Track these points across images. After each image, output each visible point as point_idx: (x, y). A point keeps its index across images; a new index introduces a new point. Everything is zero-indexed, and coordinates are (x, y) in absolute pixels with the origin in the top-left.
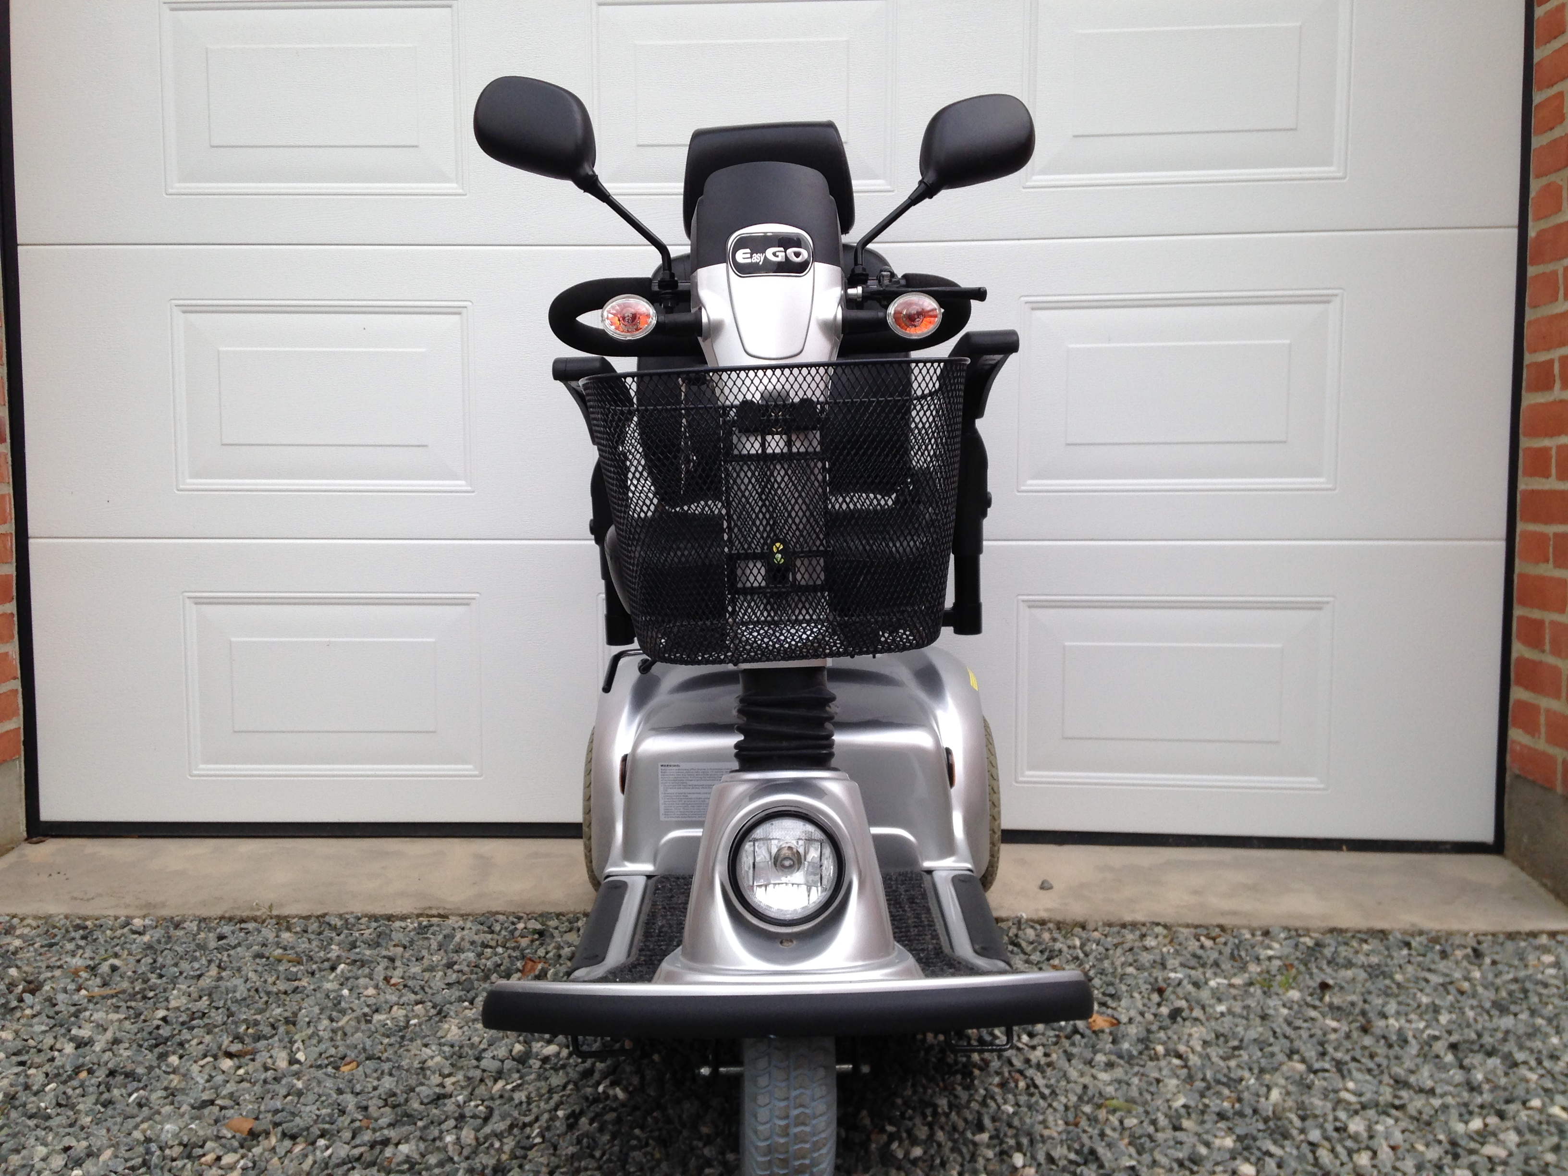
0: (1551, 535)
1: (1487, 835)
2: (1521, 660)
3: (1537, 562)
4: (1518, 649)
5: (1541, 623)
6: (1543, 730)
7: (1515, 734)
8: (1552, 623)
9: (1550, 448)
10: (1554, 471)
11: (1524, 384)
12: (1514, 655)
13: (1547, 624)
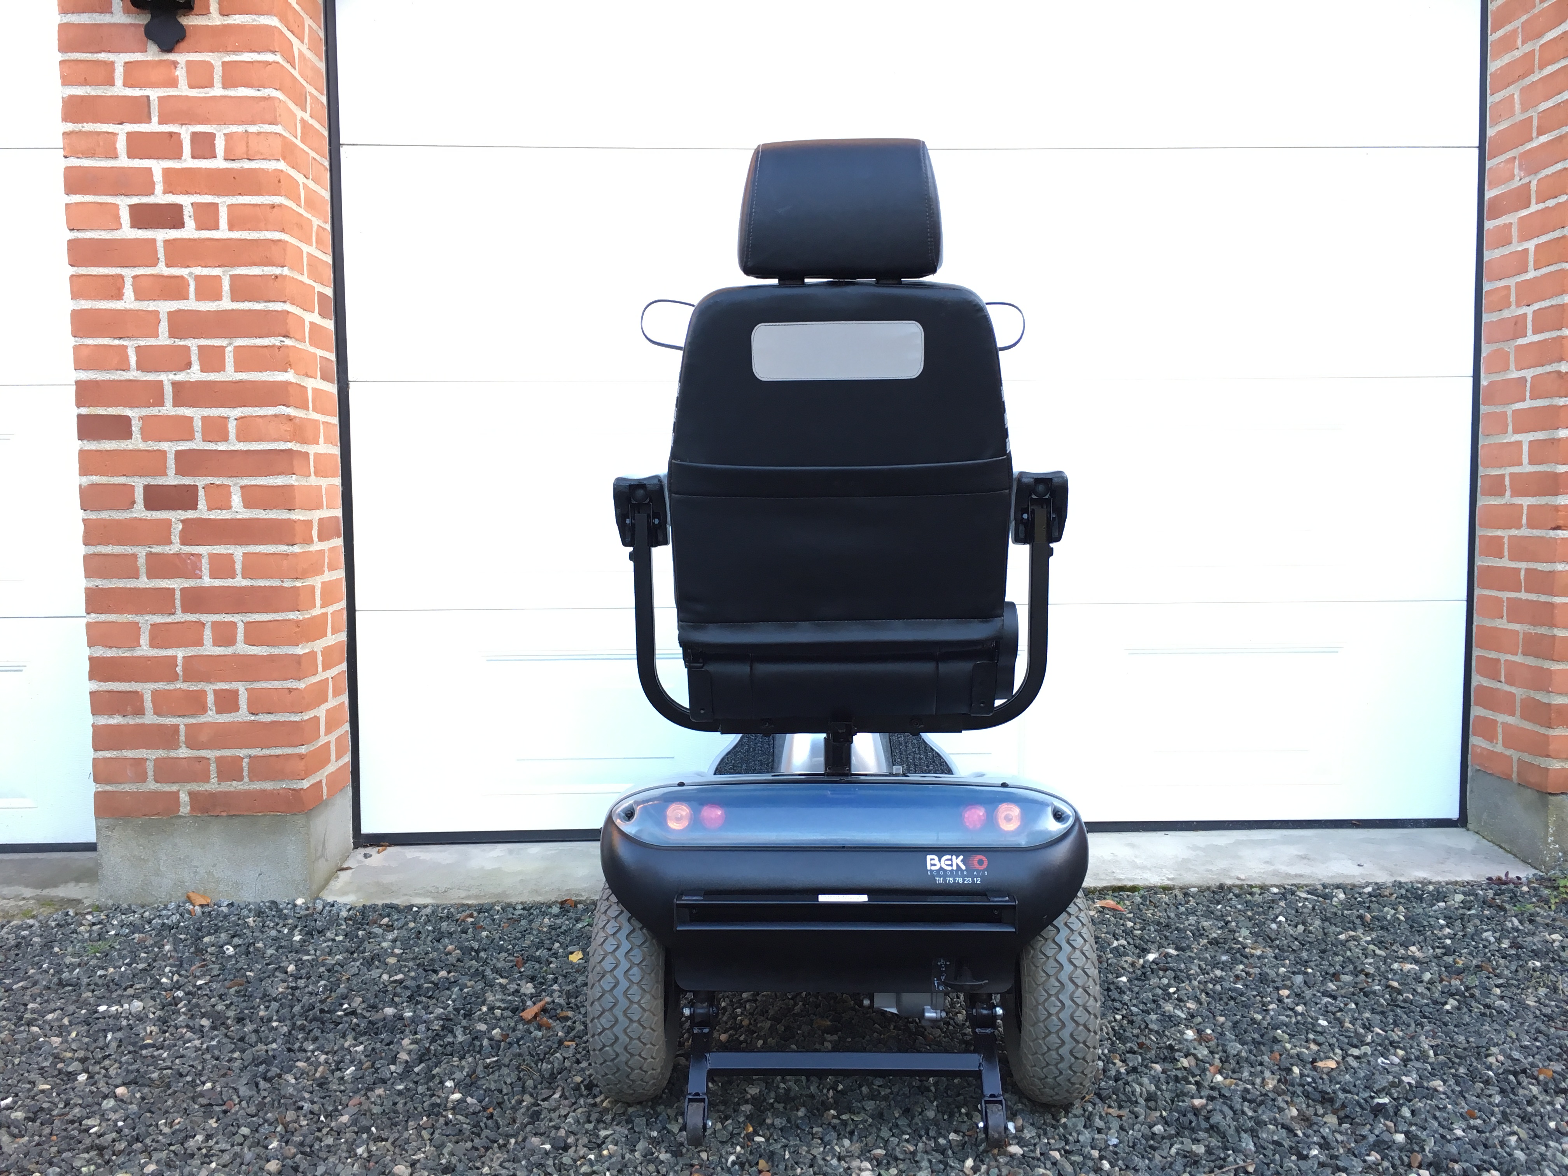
0: (1505, 599)
1: (1453, 813)
2: (1480, 687)
3: (1493, 618)
4: (1476, 680)
5: (1498, 660)
6: (1500, 738)
7: (1474, 740)
8: (1506, 661)
9: (1503, 537)
10: (1506, 553)
11: (1479, 489)
12: (1474, 684)
13: (1502, 662)
